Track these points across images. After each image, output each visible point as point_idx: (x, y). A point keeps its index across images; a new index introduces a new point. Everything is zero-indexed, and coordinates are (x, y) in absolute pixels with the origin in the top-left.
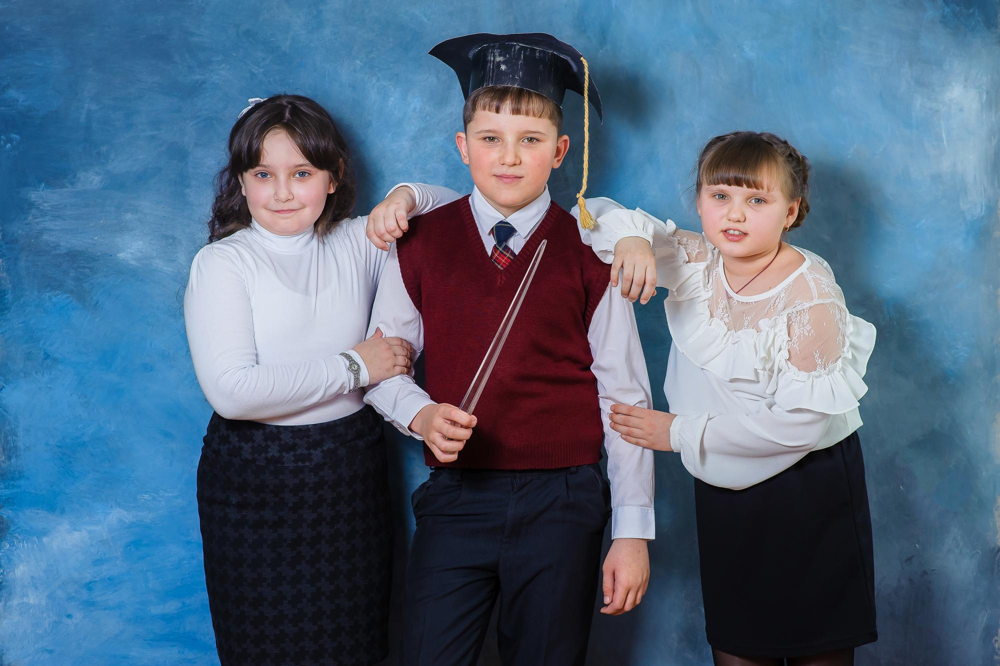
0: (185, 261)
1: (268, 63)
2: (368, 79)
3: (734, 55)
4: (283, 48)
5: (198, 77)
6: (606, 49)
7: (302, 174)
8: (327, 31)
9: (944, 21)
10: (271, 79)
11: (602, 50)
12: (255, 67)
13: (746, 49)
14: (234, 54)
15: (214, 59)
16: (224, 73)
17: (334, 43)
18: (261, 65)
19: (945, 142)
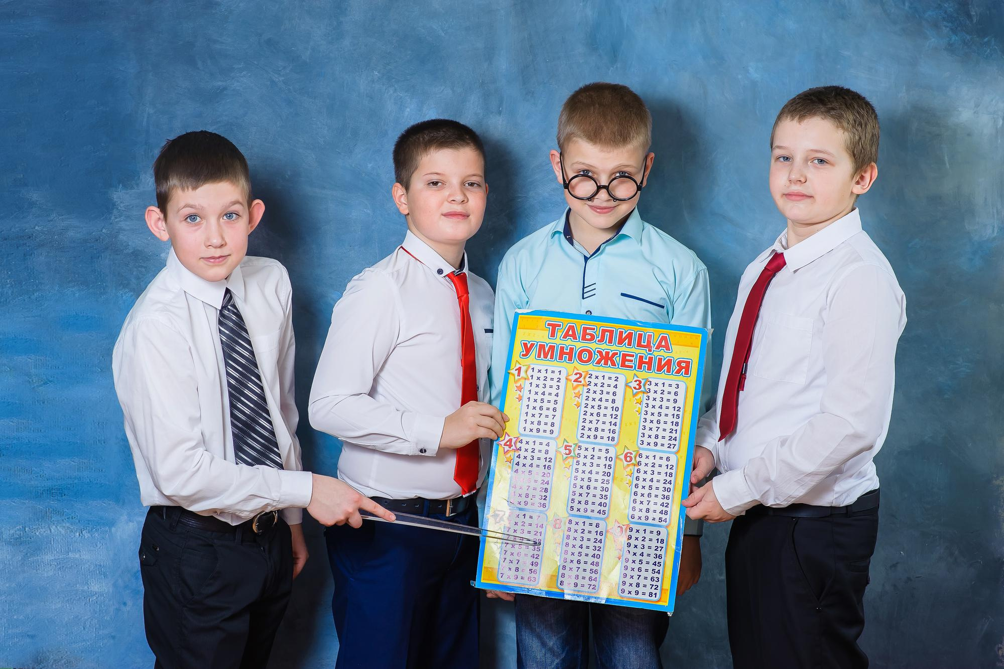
1: (288, 71)
2: (386, 89)
3: (740, 77)
4: (303, 57)
5: (220, 83)
6: (617, 67)
8: (347, 42)
9: (951, 48)
10: (291, 88)
11: (613, 67)
12: (276, 76)
13: (751, 70)
14: (255, 62)
15: (236, 66)
16: (245, 81)
17: (353, 54)
18: (282, 74)
19: (947, 165)
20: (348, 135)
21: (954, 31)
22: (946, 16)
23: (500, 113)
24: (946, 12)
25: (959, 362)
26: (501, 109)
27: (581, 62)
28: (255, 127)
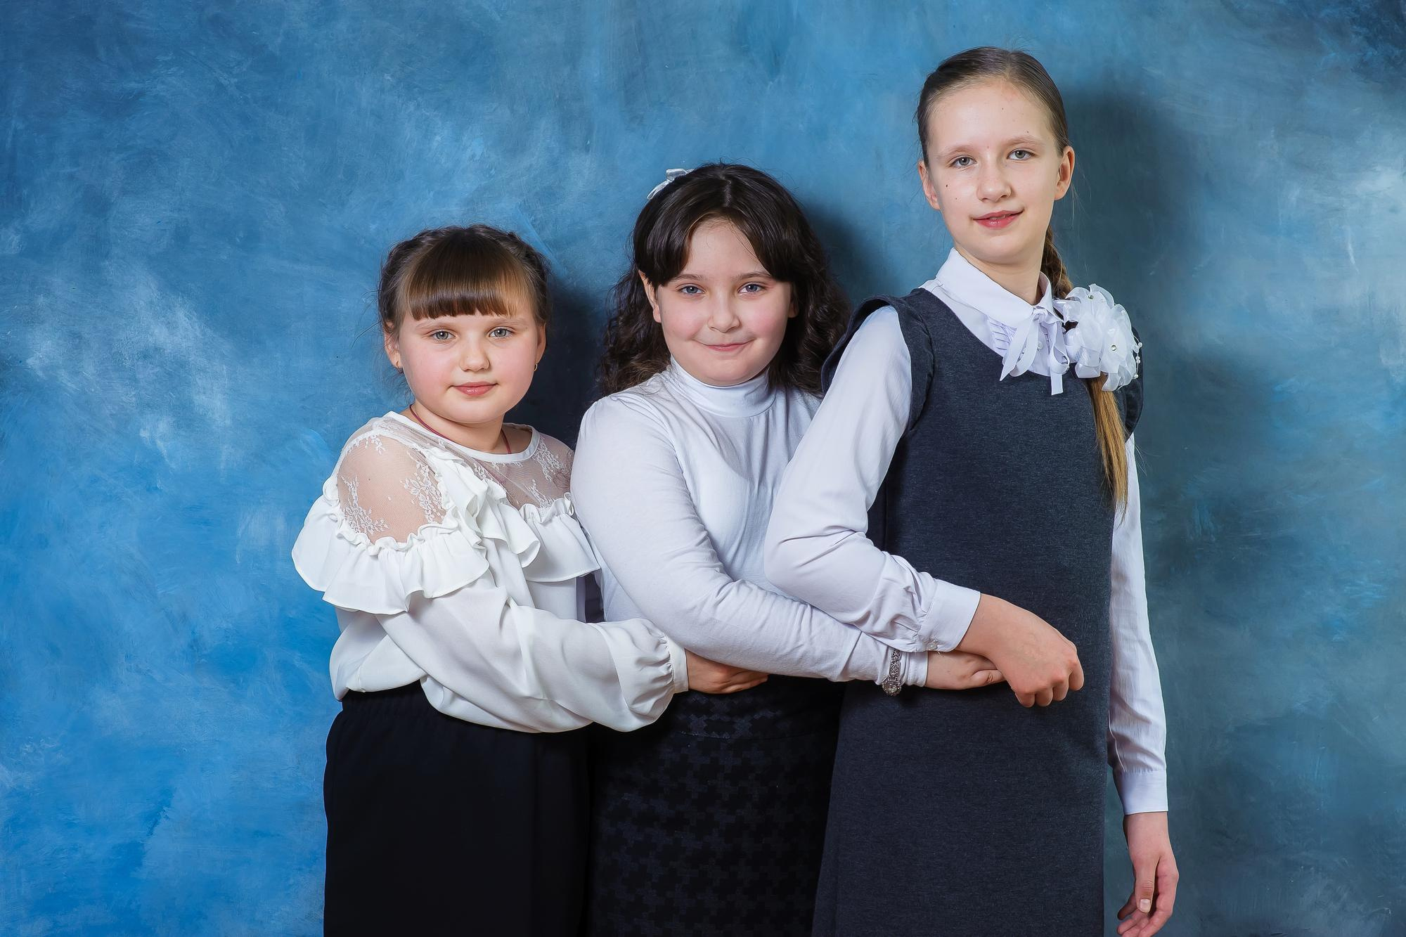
0: (94, 375)
1: (244, 70)
2: (402, 104)
4: (270, 48)
5: (133, 85)
7: (752, 287)
8: (342, 26)
9: (1364, 69)
10: (249, 96)
11: (773, 81)
12: (225, 75)
14: (193, 53)
15: (160, 58)
16: (174, 82)
17: (352, 45)
18: (234, 73)
19: (1352, 258)
20: (339, 176)
21: (1371, 41)
22: (1357, 16)
23: (587, 149)
24: (1357, 11)
25: (1362, 582)
26: (588, 142)
27: (721, 70)
28: (188, 157)
